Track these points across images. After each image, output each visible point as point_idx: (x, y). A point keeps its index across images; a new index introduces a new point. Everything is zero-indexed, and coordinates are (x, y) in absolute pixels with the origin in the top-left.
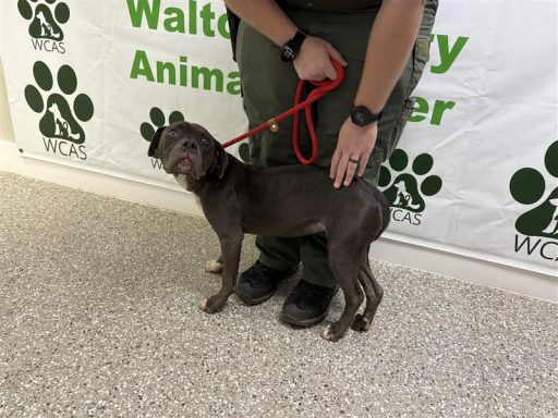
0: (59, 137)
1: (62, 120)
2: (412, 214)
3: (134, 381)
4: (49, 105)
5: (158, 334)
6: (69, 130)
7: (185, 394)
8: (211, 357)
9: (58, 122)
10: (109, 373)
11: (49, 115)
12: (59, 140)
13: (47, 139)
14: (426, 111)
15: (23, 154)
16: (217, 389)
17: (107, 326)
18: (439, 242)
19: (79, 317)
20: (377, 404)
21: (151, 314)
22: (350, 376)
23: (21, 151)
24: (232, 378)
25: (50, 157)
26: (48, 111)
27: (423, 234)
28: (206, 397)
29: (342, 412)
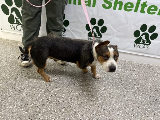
0: (16, 24)
1: (17, 18)
2: (146, 46)
3: (75, 113)
4: (12, 12)
5: (76, 95)
6: (20, 21)
7: (95, 116)
8: (97, 101)
9: (15, 18)
10: (66, 111)
11: (12, 16)
12: (16, 25)
13: (11, 25)
14: (157, 11)
15: (2, 31)
16: (105, 114)
17: (57, 93)
18: (154, 55)
19: (46, 91)
20: (156, 112)
21: (70, 87)
22: (144, 103)
23: (1, 29)
24: (107, 108)
25: (13, 31)
26: (11, 14)
27: (149, 53)
28: (103, 117)
29: (148, 117)
